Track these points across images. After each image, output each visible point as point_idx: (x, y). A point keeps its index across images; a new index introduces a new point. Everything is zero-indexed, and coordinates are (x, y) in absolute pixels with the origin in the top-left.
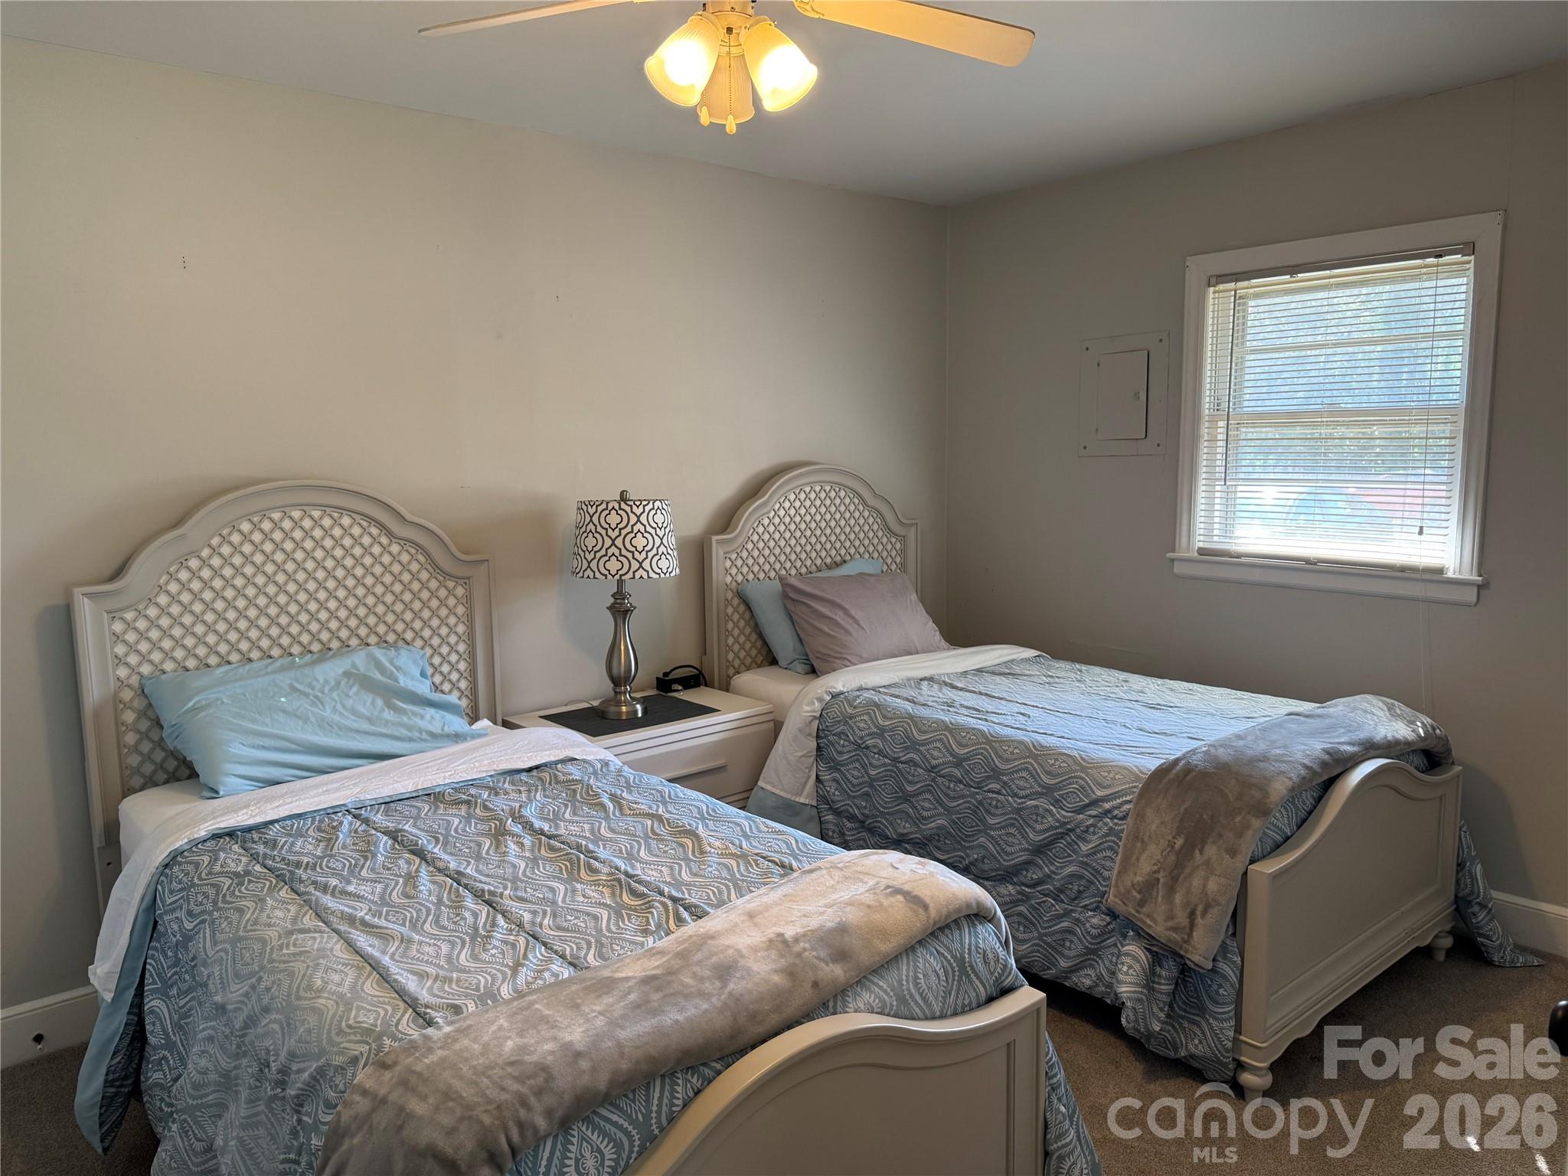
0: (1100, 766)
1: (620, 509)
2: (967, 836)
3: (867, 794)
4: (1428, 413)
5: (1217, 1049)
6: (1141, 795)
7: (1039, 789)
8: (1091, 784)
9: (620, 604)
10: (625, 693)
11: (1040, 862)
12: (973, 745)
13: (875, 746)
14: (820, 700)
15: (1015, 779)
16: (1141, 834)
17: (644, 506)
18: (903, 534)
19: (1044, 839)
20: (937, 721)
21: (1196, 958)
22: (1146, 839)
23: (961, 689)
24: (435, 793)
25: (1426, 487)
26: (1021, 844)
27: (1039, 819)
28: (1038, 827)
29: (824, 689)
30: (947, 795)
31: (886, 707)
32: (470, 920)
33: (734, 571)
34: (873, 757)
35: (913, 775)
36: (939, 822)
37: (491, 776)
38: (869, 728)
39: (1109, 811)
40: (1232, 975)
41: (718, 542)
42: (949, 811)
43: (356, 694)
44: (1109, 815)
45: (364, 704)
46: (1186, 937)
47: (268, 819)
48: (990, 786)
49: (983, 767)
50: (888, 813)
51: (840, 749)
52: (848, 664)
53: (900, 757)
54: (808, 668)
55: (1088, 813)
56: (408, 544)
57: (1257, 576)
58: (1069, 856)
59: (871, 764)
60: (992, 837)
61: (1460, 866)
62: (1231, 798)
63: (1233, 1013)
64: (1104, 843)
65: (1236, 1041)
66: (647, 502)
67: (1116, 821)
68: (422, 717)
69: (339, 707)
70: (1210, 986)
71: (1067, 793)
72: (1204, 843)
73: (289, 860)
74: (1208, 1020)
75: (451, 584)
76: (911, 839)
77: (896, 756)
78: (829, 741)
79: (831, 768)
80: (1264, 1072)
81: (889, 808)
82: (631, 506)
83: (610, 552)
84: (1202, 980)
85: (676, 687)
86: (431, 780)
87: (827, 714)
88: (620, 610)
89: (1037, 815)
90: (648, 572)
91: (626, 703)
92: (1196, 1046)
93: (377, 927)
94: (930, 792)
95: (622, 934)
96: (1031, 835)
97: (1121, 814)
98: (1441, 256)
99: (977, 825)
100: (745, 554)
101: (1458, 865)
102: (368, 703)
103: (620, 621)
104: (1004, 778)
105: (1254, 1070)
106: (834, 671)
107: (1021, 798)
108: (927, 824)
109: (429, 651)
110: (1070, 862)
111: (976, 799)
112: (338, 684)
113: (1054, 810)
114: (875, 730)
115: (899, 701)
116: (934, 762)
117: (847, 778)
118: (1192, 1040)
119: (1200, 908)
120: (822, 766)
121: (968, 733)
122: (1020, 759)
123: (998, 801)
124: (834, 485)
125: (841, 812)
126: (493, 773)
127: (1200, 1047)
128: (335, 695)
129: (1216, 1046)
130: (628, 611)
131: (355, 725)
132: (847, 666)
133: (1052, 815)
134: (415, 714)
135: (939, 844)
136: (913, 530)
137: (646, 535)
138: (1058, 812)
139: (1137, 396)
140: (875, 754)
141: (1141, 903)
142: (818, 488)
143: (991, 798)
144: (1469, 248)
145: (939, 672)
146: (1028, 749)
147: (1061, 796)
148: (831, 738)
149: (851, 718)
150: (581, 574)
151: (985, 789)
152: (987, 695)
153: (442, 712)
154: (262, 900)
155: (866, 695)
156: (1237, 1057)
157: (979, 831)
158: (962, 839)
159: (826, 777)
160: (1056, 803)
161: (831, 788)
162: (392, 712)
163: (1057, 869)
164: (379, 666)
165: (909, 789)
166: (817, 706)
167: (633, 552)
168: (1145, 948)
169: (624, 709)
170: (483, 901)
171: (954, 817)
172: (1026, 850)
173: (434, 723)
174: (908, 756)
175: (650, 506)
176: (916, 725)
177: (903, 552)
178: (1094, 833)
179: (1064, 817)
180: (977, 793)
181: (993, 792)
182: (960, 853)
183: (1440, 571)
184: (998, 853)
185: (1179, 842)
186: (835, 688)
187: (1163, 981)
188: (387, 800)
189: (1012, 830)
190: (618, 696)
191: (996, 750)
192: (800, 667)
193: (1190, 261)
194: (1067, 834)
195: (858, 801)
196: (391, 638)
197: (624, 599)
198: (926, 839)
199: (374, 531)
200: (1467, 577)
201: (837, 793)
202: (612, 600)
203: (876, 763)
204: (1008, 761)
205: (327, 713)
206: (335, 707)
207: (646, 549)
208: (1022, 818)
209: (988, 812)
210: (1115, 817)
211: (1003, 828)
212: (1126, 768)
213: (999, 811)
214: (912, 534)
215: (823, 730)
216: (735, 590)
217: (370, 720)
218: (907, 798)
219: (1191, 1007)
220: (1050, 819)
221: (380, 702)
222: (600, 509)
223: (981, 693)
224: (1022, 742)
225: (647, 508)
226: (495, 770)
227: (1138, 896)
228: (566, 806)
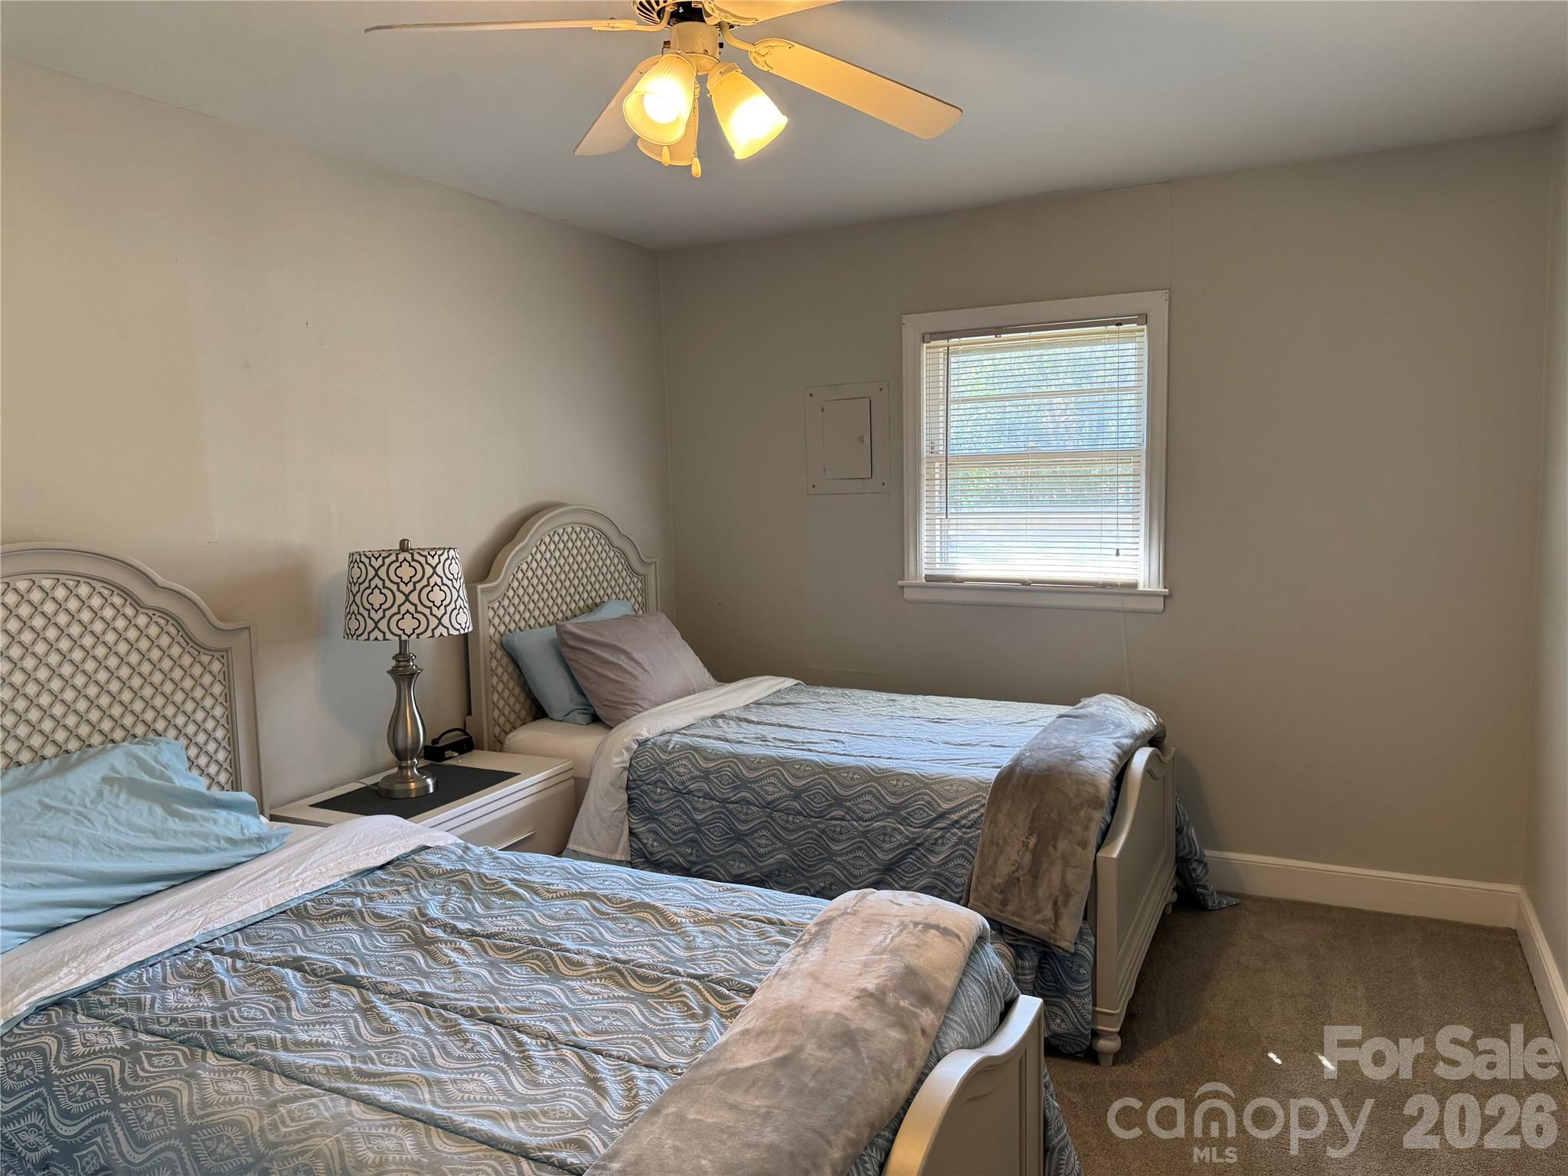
0: (940, 781)
1: (413, 560)
2: (809, 866)
3: (693, 841)
4: (1117, 455)
5: (1080, 1024)
6: (992, 802)
7: (886, 810)
8: (937, 798)
9: (404, 667)
10: (412, 767)
11: (890, 879)
12: (810, 776)
13: (699, 790)
14: (628, 749)
15: (859, 803)
16: (996, 839)
17: (439, 556)
18: (644, 573)
19: (893, 858)
20: (764, 757)
21: (1064, 944)
22: (1001, 842)
23: (759, 723)
24: (291, 909)
25: (1120, 516)
26: (869, 865)
27: (887, 838)
28: (887, 846)
29: (630, 737)
30: (785, 829)
31: (705, 750)
32: (486, 1044)
33: (496, 621)
34: (697, 802)
35: (747, 814)
36: (779, 856)
37: (344, 880)
38: (691, 772)
39: (957, 822)
40: (1088, 953)
41: (483, 591)
42: (788, 844)
43: (127, 802)
44: (957, 826)
45: (141, 815)
46: (1052, 927)
47: (105, 974)
48: (833, 814)
49: (823, 796)
50: (720, 857)
51: (656, 798)
52: (639, 709)
53: (729, 798)
54: (587, 718)
55: (936, 826)
56: (158, 614)
57: (982, 598)
58: (919, 869)
59: (696, 809)
60: (839, 863)
61: (1179, 831)
62: (1072, 796)
63: (1090, 990)
64: (954, 852)
65: (1094, 1012)
66: (441, 552)
67: (964, 830)
68: (215, 821)
69: (111, 822)
70: (1071, 968)
71: (914, 810)
72: (1055, 839)
73: (182, 1019)
74: (1070, 1000)
75: (205, 659)
76: (748, 879)
77: (725, 797)
78: (642, 791)
79: (645, 819)
80: (1114, 1036)
81: (719, 851)
82: (426, 557)
83: (403, 610)
84: (1061, 965)
85: (448, 753)
86: (282, 895)
87: (637, 763)
88: (403, 673)
89: (885, 835)
90: (447, 628)
91: (414, 778)
92: (1059, 1025)
93: (386, 1075)
94: (765, 827)
95: (673, 1024)
96: (879, 855)
97: (970, 823)
98: (1121, 324)
99: (821, 854)
100: (506, 602)
101: (1177, 830)
102: (146, 813)
103: (404, 686)
104: (848, 804)
105: (1107, 1035)
106: (628, 718)
107: (866, 821)
108: (765, 861)
109: (183, 741)
110: (921, 875)
111: (818, 829)
112: (100, 794)
113: (902, 828)
114: (698, 773)
115: (712, 741)
116: (769, 798)
117: (667, 827)
118: (1053, 1020)
119: (1061, 898)
120: (634, 819)
121: (801, 765)
122: (862, 783)
123: (842, 827)
124: (583, 526)
125: (662, 863)
126: (346, 876)
127: (1063, 1025)
128: (100, 807)
129: (1079, 1021)
130: (413, 674)
131: (138, 842)
132: (640, 712)
133: (901, 833)
134: (206, 819)
135: (779, 879)
136: (653, 567)
137: (443, 587)
138: (907, 830)
139: (861, 439)
140: (699, 797)
141: (1005, 903)
142: (569, 530)
143: (835, 826)
144: (1143, 318)
145: (725, 708)
146: (868, 773)
147: (909, 814)
148: (645, 787)
149: (668, 764)
150: (365, 636)
151: (828, 817)
152: (787, 726)
153: (234, 814)
154: (192, 1075)
155: (676, 738)
156: (1094, 1027)
157: (822, 860)
158: (804, 870)
159: (640, 829)
160: (904, 821)
161: (649, 840)
162: (177, 820)
163: (907, 883)
164: (143, 765)
165: (740, 828)
166: (626, 756)
167: (430, 608)
168: (1008, 944)
169: (413, 785)
170: (479, 1020)
171: (795, 849)
172: (875, 870)
173: (230, 827)
174: (739, 795)
175: (445, 556)
176: (744, 764)
177: (644, 592)
178: (943, 844)
179: (913, 833)
180: (819, 823)
181: (836, 819)
182: (804, 884)
183: (1135, 585)
184: (846, 877)
185: (1033, 841)
186: (641, 735)
187: (1027, 972)
188: (240, 926)
189: (859, 853)
190: (404, 772)
191: (835, 778)
192: (580, 718)
193: (906, 319)
194: (916, 849)
195: (681, 849)
196: (140, 730)
197: (408, 661)
198: (766, 876)
199: (117, 600)
200: (1156, 590)
201: (655, 844)
202: (394, 663)
203: (700, 806)
204: (850, 787)
205: (100, 832)
206: (106, 823)
207: (445, 603)
208: (869, 840)
209: (833, 840)
210: (963, 826)
211: (851, 852)
212: (965, 780)
213: (844, 837)
214: (651, 572)
215: (635, 780)
216: (498, 642)
217: (154, 833)
218: (740, 838)
219: (1049, 990)
220: (899, 837)
221: (159, 811)
222: (388, 561)
223: (780, 725)
224: (859, 768)
225: (443, 558)
226: (348, 873)
227: (1000, 897)
228: (468, 900)
